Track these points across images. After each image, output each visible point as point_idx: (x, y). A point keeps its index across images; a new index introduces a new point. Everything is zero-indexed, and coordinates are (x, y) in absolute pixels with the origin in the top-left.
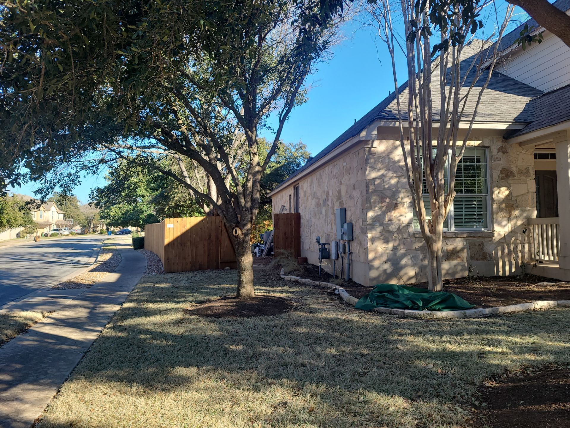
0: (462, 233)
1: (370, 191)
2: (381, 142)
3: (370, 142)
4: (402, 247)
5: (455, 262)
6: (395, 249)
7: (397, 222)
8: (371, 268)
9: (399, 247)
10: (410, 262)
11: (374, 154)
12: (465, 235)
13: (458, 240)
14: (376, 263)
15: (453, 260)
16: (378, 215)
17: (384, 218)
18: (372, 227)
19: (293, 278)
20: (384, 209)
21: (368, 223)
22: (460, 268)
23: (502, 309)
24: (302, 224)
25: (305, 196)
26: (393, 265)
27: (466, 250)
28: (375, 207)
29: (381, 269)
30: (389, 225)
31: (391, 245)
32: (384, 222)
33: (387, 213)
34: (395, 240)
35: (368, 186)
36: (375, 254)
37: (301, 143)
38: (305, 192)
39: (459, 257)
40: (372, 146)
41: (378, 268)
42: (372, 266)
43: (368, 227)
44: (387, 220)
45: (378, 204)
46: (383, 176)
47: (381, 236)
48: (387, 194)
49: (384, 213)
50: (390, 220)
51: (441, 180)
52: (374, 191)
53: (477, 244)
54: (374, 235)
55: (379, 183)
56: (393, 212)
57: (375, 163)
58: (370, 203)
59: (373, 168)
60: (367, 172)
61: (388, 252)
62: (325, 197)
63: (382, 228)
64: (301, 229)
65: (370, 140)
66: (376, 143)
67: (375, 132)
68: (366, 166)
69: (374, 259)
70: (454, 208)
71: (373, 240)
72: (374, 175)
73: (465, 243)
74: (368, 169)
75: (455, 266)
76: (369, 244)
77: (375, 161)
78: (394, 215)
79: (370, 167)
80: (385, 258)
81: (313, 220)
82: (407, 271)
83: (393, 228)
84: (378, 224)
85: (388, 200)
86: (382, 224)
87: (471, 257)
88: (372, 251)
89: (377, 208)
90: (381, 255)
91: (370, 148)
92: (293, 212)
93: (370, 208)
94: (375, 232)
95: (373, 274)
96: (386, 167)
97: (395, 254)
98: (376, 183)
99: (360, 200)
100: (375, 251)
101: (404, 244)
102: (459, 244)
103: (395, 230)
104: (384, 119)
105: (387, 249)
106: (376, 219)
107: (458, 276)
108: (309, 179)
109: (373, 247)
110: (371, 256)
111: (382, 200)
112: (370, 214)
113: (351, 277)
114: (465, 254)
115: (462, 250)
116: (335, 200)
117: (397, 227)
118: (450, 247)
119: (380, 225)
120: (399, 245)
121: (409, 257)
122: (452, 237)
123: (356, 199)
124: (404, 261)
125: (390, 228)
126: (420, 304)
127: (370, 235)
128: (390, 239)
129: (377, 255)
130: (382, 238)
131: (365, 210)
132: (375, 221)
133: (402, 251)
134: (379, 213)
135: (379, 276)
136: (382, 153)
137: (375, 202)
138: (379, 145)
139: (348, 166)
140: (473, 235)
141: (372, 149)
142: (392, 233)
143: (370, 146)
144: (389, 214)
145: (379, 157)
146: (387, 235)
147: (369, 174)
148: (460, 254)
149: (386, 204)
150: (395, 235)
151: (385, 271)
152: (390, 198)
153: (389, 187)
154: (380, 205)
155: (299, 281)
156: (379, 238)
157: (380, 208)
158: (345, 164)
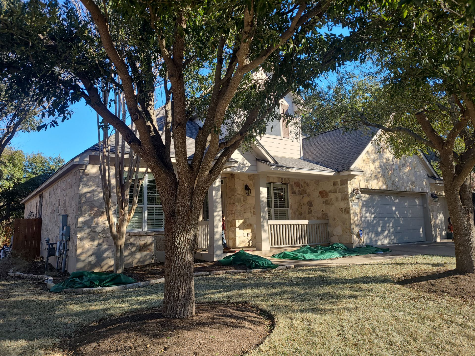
0: (152, 232)
1: (82, 202)
2: (93, 167)
3: (85, 166)
4: (105, 243)
5: (145, 253)
6: (99, 245)
7: (103, 225)
8: (78, 260)
9: (103, 244)
10: (111, 255)
11: (87, 175)
12: (154, 234)
13: (148, 237)
14: (83, 257)
15: (144, 251)
16: (87, 220)
17: (92, 222)
18: (81, 229)
19: (18, 273)
20: (92, 215)
21: (78, 226)
22: (148, 257)
23: (153, 281)
24: (42, 228)
25: (46, 203)
26: (97, 257)
27: (153, 244)
28: (85, 214)
29: (87, 261)
30: (95, 227)
31: (96, 243)
32: (92, 225)
33: (95, 218)
34: (100, 239)
35: (80, 198)
36: (83, 250)
37: (59, 158)
38: (46, 201)
39: (149, 249)
40: (86, 169)
41: (84, 261)
42: (79, 259)
43: (78, 229)
44: (94, 223)
45: (88, 212)
46: (93, 191)
47: (89, 236)
48: (95, 204)
49: (93, 218)
50: (97, 224)
51: (127, 196)
52: (86, 202)
53: (162, 240)
54: (82, 235)
55: (89, 197)
56: (100, 217)
57: (87, 182)
58: (81, 211)
59: (85, 185)
60: (80, 188)
61: (93, 247)
62: (57, 205)
63: (90, 229)
64: (42, 232)
65: (83, 165)
66: (89, 167)
67: (88, 159)
68: (80, 183)
69: (81, 254)
70: (148, 215)
71: (81, 239)
72: (85, 190)
73: (153, 239)
74: (81, 185)
75: (145, 256)
76: (78, 242)
77: (88, 180)
78: (101, 220)
79: (83, 184)
80: (91, 252)
81: (49, 224)
82: (108, 262)
83: (99, 229)
84: (86, 227)
85: (96, 209)
86: (90, 227)
87: (157, 249)
88: (80, 247)
89: (86, 215)
90: (88, 250)
91: (84, 170)
92: (38, 217)
93: (81, 215)
94: (83, 233)
95: (80, 265)
96: (96, 184)
97: (99, 249)
98: (87, 196)
99: (75, 209)
100: (83, 247)
101: (107, 241)
102: (149, 240)
103: (100, 231)
104: (95, 150)
105: (93, 245)
106: (85, 223)
107: (146, 263)
108: (49, 190)
109: (82, 244)
110: (79, 251)
111: (91, 208)
112: (81, 219)
113: (66, 269)
114: (153, 247)
115: (151, 244)
116: (62, 208)
117: (102, 229)
118: (142, 242)
119: (88, 228)
120: (103, 242)
121: (110, 251)
122: (144, 235)
123: (73, 208)
124: (106, 254)
125: (96, 229)
126: (97, 283)
127: (79, 236)
128: (96, 238)
129: (84, 251)
130: (89, 237)
131: (77, 216)
132: (85, 225)
133: (105, 247)
134: (88, 219)
135: (85, 267)
136: (94, 174)
137: (85, 210)
138: (92, 169)
139: (71, 182)
140: (159, 233)
141: (86, 171)
142: (98, 233)
143: (84, 169)
144: (96, 219)
145: (91, 177)
146: (93, 235)
147: (81, 189)
148: (149, 247)
149: (94, 212)
150: (100, 235)
151: (90, 262)
152: (97, 207)
153: (98, 199)
154: (89, 212)
155: (22, 276)
156: (86, 238)
157: (89, 215)
158: (69, 180)
